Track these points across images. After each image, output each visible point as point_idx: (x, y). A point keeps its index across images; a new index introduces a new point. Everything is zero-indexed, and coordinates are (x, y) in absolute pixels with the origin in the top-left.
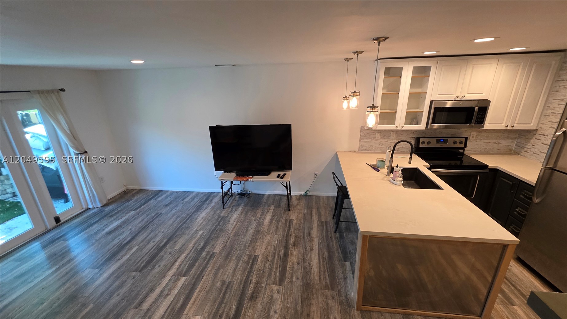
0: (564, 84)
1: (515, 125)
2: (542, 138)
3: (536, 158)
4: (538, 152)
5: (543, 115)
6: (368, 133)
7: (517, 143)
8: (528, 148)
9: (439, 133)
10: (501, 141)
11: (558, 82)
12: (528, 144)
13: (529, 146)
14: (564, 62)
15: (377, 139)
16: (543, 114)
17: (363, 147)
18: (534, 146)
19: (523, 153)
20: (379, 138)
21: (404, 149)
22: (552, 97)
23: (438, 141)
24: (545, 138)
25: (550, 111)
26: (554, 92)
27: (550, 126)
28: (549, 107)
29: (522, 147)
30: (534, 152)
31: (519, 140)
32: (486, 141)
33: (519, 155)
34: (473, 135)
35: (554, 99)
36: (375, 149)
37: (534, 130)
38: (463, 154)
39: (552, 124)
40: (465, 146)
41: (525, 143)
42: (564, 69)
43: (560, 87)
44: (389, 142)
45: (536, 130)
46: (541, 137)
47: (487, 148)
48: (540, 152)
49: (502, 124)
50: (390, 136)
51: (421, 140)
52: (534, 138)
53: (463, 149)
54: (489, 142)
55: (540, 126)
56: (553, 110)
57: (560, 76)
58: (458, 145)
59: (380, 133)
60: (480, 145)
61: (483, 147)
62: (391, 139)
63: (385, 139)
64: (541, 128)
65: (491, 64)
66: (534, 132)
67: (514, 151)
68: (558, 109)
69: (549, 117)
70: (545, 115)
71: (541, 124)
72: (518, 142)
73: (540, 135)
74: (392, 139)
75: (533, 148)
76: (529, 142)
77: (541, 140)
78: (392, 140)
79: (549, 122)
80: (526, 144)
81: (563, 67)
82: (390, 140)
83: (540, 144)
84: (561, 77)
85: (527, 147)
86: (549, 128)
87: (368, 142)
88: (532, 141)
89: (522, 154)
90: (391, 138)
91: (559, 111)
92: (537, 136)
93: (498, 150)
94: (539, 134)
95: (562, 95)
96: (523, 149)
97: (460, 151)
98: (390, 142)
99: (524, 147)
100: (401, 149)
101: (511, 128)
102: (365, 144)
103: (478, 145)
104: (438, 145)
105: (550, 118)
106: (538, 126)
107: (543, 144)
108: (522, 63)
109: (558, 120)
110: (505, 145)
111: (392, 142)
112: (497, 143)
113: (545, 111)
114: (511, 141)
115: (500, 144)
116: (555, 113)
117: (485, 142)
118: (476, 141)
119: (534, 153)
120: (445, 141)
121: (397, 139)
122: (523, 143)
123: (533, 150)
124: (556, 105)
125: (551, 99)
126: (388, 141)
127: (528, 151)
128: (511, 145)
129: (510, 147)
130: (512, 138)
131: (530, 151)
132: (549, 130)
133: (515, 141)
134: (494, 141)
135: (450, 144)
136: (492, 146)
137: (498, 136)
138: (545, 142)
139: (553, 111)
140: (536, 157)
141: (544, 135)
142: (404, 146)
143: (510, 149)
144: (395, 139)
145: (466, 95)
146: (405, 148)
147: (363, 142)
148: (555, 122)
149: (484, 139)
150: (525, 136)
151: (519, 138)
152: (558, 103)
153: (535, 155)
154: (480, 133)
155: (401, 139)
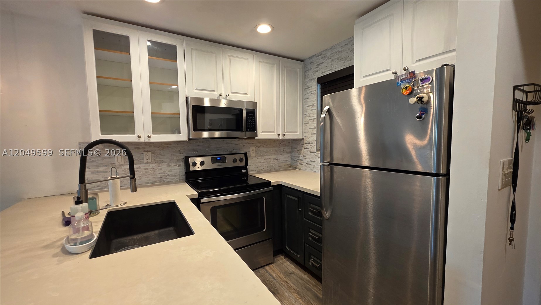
0: (311, 91)
1: (285, 134)
2: (309, 146)
3: (310, 169)
4: (309, 162)
5: (304, 124)
6: (98, 156)
7: (292, 157)
8: (301, 160)
9: (215, 150)
10: (279, 156)
11: (306, 90)
12: (301, 156)
14: (305, 71)
16: (304, 122)
18: (305, 156)
19: (299, 166)
20: (123, 163)
21: (171, 178)
22: (306, 105)
23: (214, 161)
24: (311, 145)
25: (308, 118)
26: (306, 100)
27: (311, 133)
28: (306, 114)
29: (297, 160)
31: (293, 154)
32: (266, 157)
33: (296, 169)
34: (253, 150)
35: (307, 106)
38: (246, 174)
39: (313, 131)
40: (247, 164)
41: (298, 156)
42: (307, 77)
43: (308, 94)
45: (302, 139)
46: (307, 145)
47: (269, 166)
48: (311, 161)
49: (274, 132)
50: (143, 159)
51: (191, 160)
52: (303, 148)
53: (245, 167)
54: (270, 159)
55: (305, 134)
56: (310, 116)
57: (306, 84)
58: (238, 164)
60: (262, 162)
61: (266, 164)
62: (145, 163)
64: (306, 137)
65: (247, 59)
66: (302, 142)
67: (292, 166)
68: (313, 115)
70: (305, 123)
71: (305, 132)
73: (306, 144)
74: (147, 163)
75: (305, 158)
76: (300, 154)
77: (308, 149)
78: (148, 165)
79: (310, 129)
80: (299, 156)
81: (306, 76)
82: (145, 165)
83: (309, 153)
84: (307, 85)
85: (300, 159)
86: (311, 135)
87: (101, 172)
88: (302, 151)
89: (298, 167)
90: (145, 161)
91: (313, 117)
92: (305, 146)
93: (279, 166)
94: (306, 143)
95: (312, 101)
96: (298, 162)
97: (243, 171)
98: (145, 169)
99: (298, 160)
100: (165, 178)
101: (283, 138)
102: (95, 177)
103: (260, 162)
104: (215, 166)
105: (309, 125)
106: (303, 135)
107: (311, 152)
108: (275, 65)
109: (315, 125)
110: (284, 161)
111: (147, 169)
112: (276, 158)
113: (304, 120)
114: (286, 155)
115: (279, 160)
116: (312, 119)
117: (266, 159)
118: (258, 158)
119: (307, 164)
120: (223, 160)
121: (155, 163)
122: (296, 155)
123: (305, 161)
124: (310, 112)
125: (305, 106)
126: (140, 167)
127: (302, 163)
128: (288, 160)
129: (288, 163)
130: (287, 153)
131: (304, 162)
132: (311, 137)
133: (290, 155)
134: (273, 157)
135: (229, 163)
136: (273, 163)
137: (275, 151)
138: (312, 150)
140: (309, 167)
141: (309, 143)
142: (170, 173)
143: (288, 165)
144: (151, 163)
145: (230, 94)
146: (172, 176)
147: (90, 173)
148: (314, 128)
149: (264, 156)
150: (296, 148)
151: (293, 151)
152: (311, 109)
153: (308, 165)
154: (259, 149)
155: (162, 162)
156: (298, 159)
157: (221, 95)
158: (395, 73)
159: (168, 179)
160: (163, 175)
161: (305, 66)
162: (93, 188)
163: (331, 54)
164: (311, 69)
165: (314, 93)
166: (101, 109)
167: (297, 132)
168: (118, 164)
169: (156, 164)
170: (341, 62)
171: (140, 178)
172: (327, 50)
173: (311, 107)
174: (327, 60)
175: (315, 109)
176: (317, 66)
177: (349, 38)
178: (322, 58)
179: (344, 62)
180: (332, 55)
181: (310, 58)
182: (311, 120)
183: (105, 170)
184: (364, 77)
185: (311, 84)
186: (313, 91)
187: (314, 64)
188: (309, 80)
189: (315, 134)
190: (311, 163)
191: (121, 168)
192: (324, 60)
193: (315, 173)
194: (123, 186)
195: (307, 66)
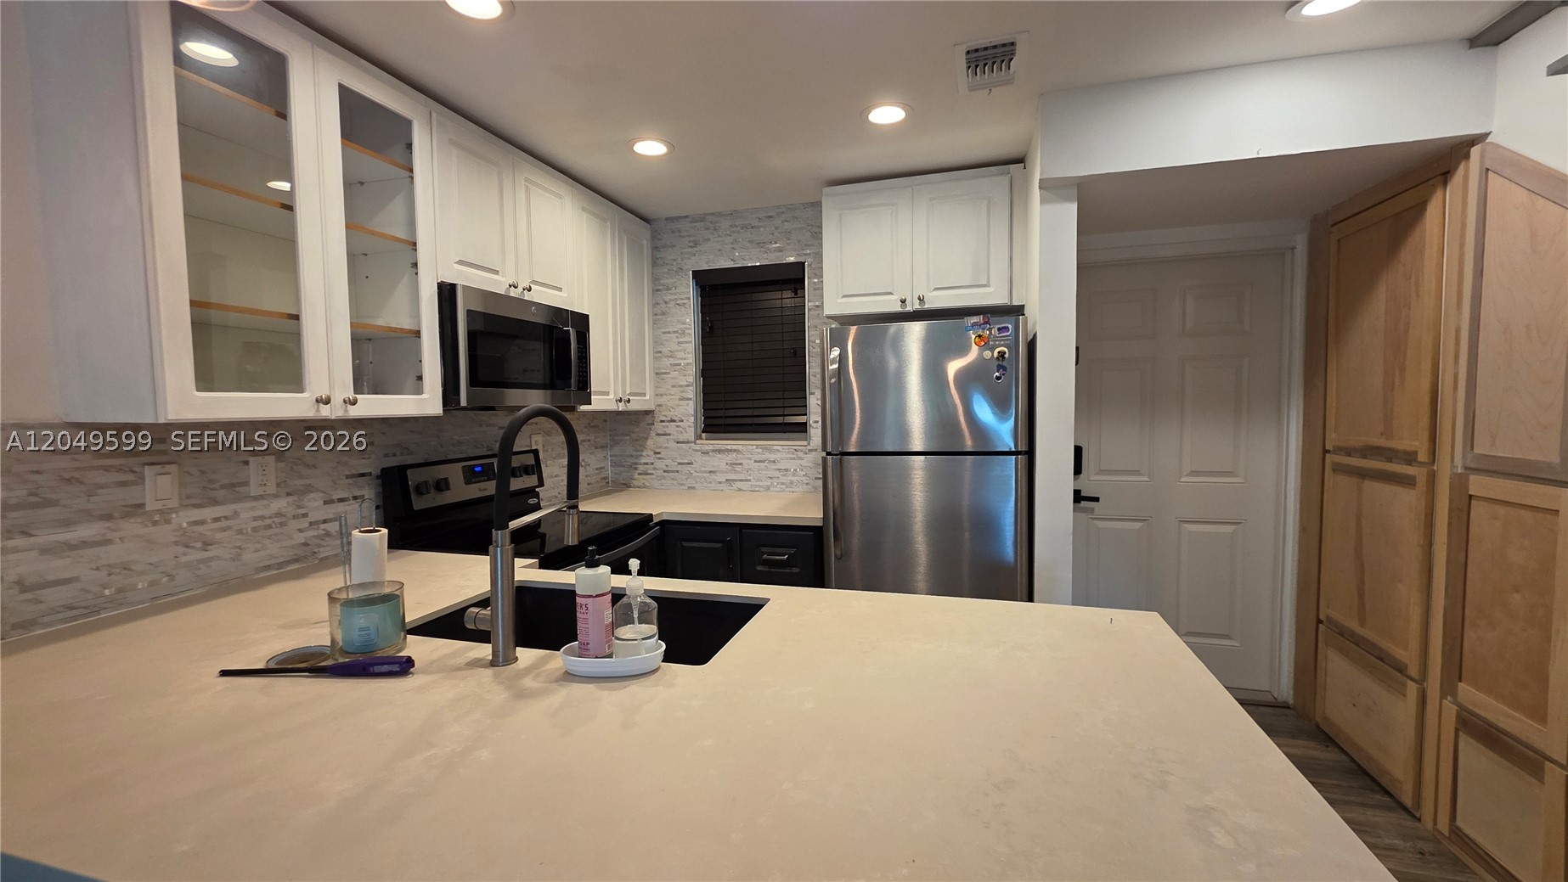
0: (673, 297)
1: (630, 397)
2: (671, 428)
4: (673, 466)
5: (662, 374)
6: (69, 481)
7: (614, 458)
8: (647, 464)
10: (588, 458)
11: (661, 293)
12: (644, 454)
13: (647, 457)
14: (656, 247)
15: (161, 512)
16: (655, 371)
17: (46, 594)
18: (659, 453)
19: (640, 480)
20: (174, 503)
22: (659, 328)
23: (470, 476)
25: (667, 362)
26: (659, 317)
27: (678, 397)
28: (660, 352)
29: (631, 466)
30: (666, 469)
31: (617, 450)
33: (630, 487)
34: (536, 443)
35: (665, 333)
36: (152, 584)
37: (646, 414)
39: (683, 391)
40: (541, 480)
41: (634, 453)
42: (660, 262)
43: (666, 303)
44: (244, 515)
45: (650, 412)
46: (667, 427)
48: (679, 464)
50: (247, 484)
51: (413, 477)
52: (653, 434)
53: (535, 489)
55: (662, 400)
56: (672, 357)
57: (658, 280)
58: (524, 482)
59: (173, 468)
60: (556, 476)
62: (256, 498)
63: (215, 502)
64: (661, 405)
65: (561, 197)
66: (649, 419)
68: (681, 355)
69: (669, 376)
70: (657, 373)
71: (657, 395)
72: (615, 456)
73: (663, 424)
74: (262, 497)
75: (660, 458)
76: (643, 447)
77: (670, 435)
78: (265, 502)
79: (673, 386)
80: (638, 453)
81: (657, 256)
83: (672, 444)
84: (662, 281)
85: (643, 460)
86: (678, 402)
87: (85, 544)
88: (650, 442)
89: (635, 483)
90: (254, 490)
92: (658, 427)
93: (589, 484)
94: (663, 421)
95: (678, 321)
96: (636, 469)
97: (531, 501)
98: (255, 519)
99: (636, 464)
100: (320, 546)
101: (625, 408)
102: (58, 567)
104: (473, 491)
105: (672, 378)
106: (655, 401)
107: (678, 443)
109: (690, 379)
110: (596, 469)
111: (262, 518)
113: (656, 365)
114: (601, 454)
115: (588, 467)
116: (679, 365)
118: (547, 466)
119: (665, 471)
120: (488, 472)
121: (289, 494)
122: (628, 453)
123: (660, 464)
124: (674, 347)
125: (661, 332)
126: (236, 514)
127: (649, 472)
128: (605, 468)
129: (605, 474)
130: (602, 447)
131: (655, 469)
132: (678, 405)
133: (607, 454)
138: (681, 438)
139: (672, 361)
140: (673, 478)
141: (674, 421)
143: (604, 478)
144: (276, 496)
147: (35, 554)
148: (688, 386)
150: (627, 435)
151: (615, 443)
152: (676, 340)
153: (670, 474)
154: (548, 438)
155: (308, 489)
156: (637, 461)
157: (516, 287)
158: (903, 301)
159: (328, 548)
160: (314, 536)
161: (655, 236)
162: (46, 619)
163: (731, 226)
164: (674, 246)
165: (685, 304)
166: (195, 298)
167: (644, 395)
168: (159, 506)
169: (290, 499)
170: (758, 250)
171: (239, 555)
172: (719, 214)
173: (677, 335)
174: (719, 236)
175: (691, 342)
176: (692, 244)
177: (778, 207)
178: (707, 229)
179: (766, 252)
180: (735, 229)
181: (671, 219)
182: (679, 367)
183: (104, 535)
184: (844, 296)
185: (675, 280)
186: (682, 299)
187: (684, 237)
188: (666, 270)
189: (690, 399)
190: (679, 468)
191: (168, 522)
192: (712, 234)
193: (692, 491)
194: (177, 590)
195: (659, 237)
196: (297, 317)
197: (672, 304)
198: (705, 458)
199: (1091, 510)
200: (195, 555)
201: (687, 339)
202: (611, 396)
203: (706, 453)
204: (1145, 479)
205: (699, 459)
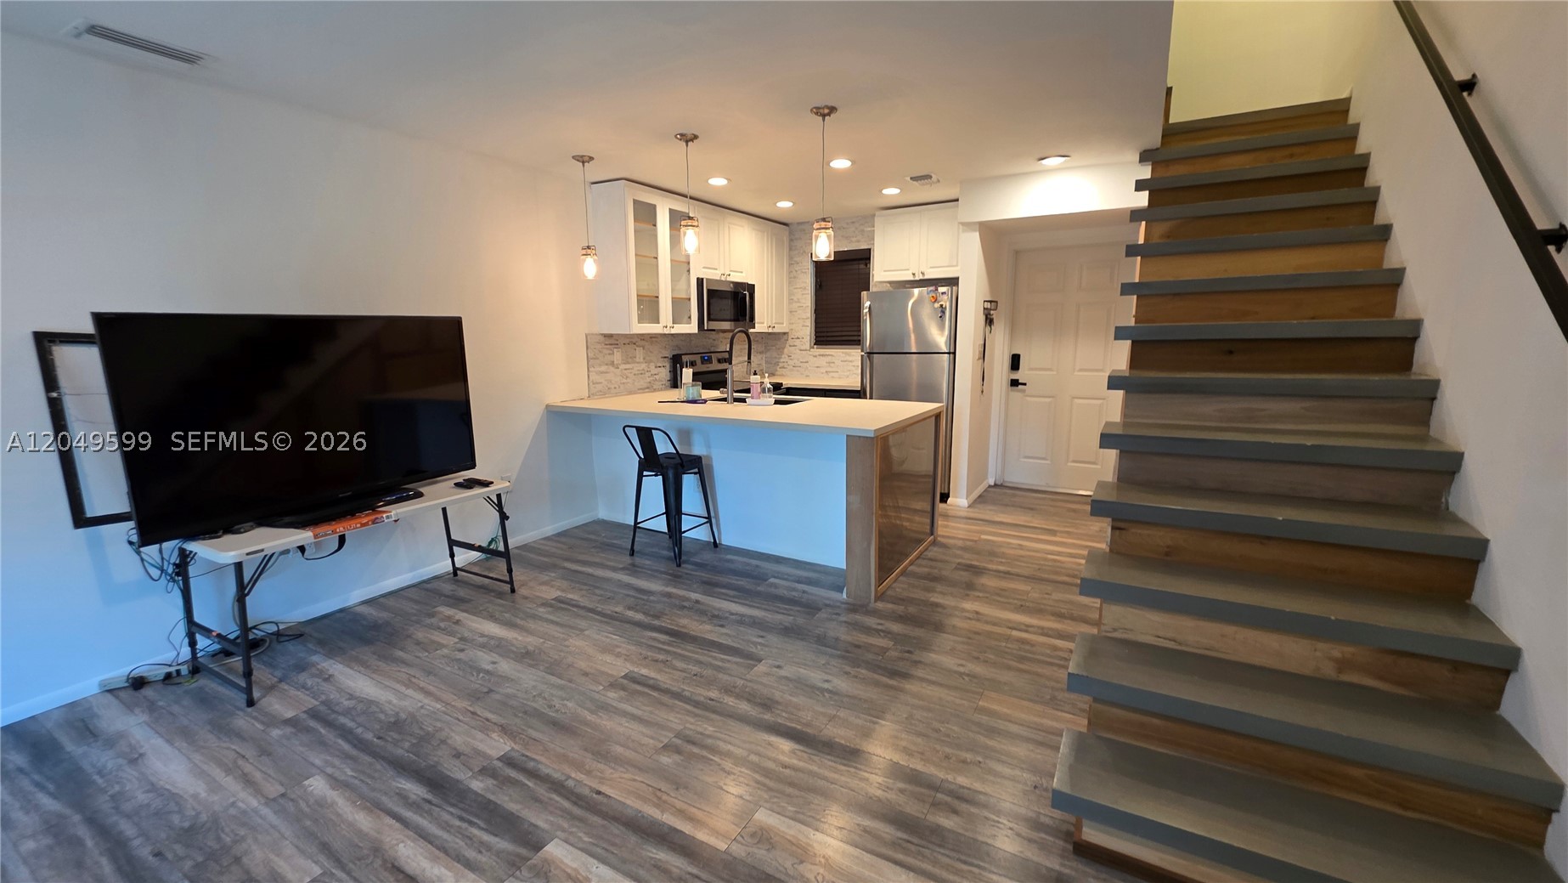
0: (801, 268)
1: (772, 325)
2: (797, 342)
4: (798, 364)
6: (600, 352)
7: (766, 359)
8: (784, 362)
11: (792, 266)
12: (783, 356)
13: (784, 358)
14: (791, 240)
15: (617, 364)
17: (597, 386)
18: (790, 356)
19: (780, 371)
20: (620, 362)
21: (659, 383)
22: (793, 286)
23: (703, 360)
25: (795, 305)
26: (792, 279)
27: (801, 325)
28: (792, 300)
29: (776, 363)
31: (768, 354)
33: (775, 375)
35: (796, 288)
37: (785, 333)
39: (804, 321)
41: (778, 356)
42: (794, 248)
43: (796, 271)
44: (636, 369)
45: (787, 333)
46: (795, 341)
48: (802, 362)
49: (763, 323)
50: (636, 357)
51: (685, 359)
52: (787, 345)
55: (793, 327)
56: (799, 302)
57: (793, 258)
59: (621, 350)
62: (637, 363)
63: (629, 363)
64: (791, 329)
65: (742, 226)
66: (785, 337)
68: (803, 301)
69: (796, 313)
70: (791, 311)
71: (791, 323)
72: (767, 357)
73: (793, 340)
74: (639, 362)
75: (791, 359)
76: (782, 353)
77: (796, 346)
78: (640, 364)
79: (799, 319)
81: (792, 245)
82: (637, 365)
83: (798, 351)
85: (782, 360)
86: (801, 327)
87: (603, 372)
88: (786, 350)
89: (777, 373)
90: (637, 360)
91: (806, 303)
92: (790, 342)
94: (793, 338)
95: (803, 282)
96: (778, 364)
98: (638, 370)
99: (779, 362)
101: (772, 331)
102: (598, 379)
104: (705, 368)
105: (799, 314)
106: (789, 327)
107: (801, 350)
109: (809, 314)
110: (757, 364)
111: (640, 370)
113: (790, 306)
114: (759, 357)
116: (803, 306)
119: (794, 366)
120: (710, 360)
121: (646, 362)
123: (790, 362)
124: (800, 296)
125: (792, 288)
126: (633, 368)
130: (760, 353)
131: (788, 365)
132: (802, 329)
135: (716, 364)
138: (802, 348)
139: (799, 304)
140: (798, 371)
141: (798, 338)
142: (657, 377)
144: (642, 362)
145: (730, 273)
146: (659, 381)
147: (595, 373)
148: (807, 318)
150: (774, 346)
151: (768, 348)
153: (797, 368)
155: (651, 361)
157: (724, 275)
158: (914, 274)
159: (656, 386)
160: (653, 380)
161: (791, 233)
164: (802, 239)
165: (807, 272)
166: (639, 294)
167: (783, 324)
168: (617, 362)
169: (646, 365)
170: (847, 241)
171: (634, 383)
173: (802, 292)
175: (809, 295)
179: (851, 242)
181: (800, 224)
182: (802, 308)
184: (885, 271)
185: (802, 258)
186: (805, 269)
187: (806, 234)
188: (797, 252)
189: (808, 326)
190: (801, 364)
191: (619, 368)
193: (808, 377)
195: (794, 237)
196: (657, 297)
197: (799, 272)
198: (815, 359)
199: (1024, 391)
200: (625, 381)
201: (807, 292)
202: (765, 325)
203: (815, 356)
204: (1055, 373)
205: (812, 359)
